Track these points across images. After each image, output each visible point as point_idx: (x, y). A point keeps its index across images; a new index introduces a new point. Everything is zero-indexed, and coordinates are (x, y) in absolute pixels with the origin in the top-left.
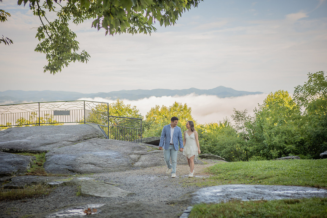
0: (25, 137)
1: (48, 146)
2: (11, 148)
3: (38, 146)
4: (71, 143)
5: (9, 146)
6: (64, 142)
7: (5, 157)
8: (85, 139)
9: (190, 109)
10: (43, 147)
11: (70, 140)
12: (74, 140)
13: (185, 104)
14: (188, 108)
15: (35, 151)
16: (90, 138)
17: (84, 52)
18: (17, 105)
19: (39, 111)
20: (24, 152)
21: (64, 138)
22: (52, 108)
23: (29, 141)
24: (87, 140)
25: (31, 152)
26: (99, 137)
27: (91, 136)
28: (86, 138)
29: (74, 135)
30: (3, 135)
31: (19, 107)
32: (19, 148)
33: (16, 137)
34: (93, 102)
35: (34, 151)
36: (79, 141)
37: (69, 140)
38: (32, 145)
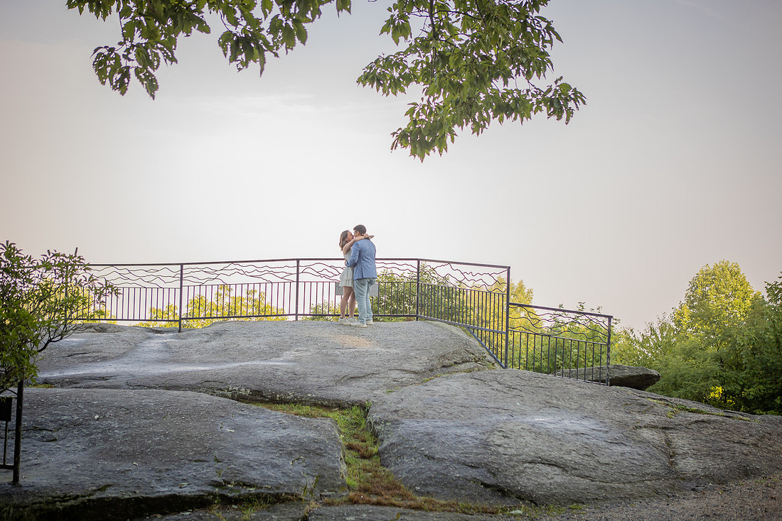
0: (275, 351)
1: (354, 383)
2: (254, 388)
3: (331, 384)
4: (413, 376)
5: (248, 379)
6: (394, 374)
7: (253, 422)
8: (444, 366)
9: (530, 292)
10: (344, 388)
11: (406, 366)
12: (418, 368)
13: (521, 282)
14: (526, 291)
15: (329, 400)
16: (455, 363)
17: (559, 83)
18: (240, 264)
19: (298, 282)
20: (295, 403)
21: (389, 361)
22: (331, 275)
23: (298, 369)
24: (450, 369)
25: (315, 405)
26: (476, 362)
27: (458, 359)
28: (447, 362)
29: (412, 354)
30: (207, 342)
31: (245, 269)
32: (277, 387)
33: (249, 351)
34: (449, 263)
35: (324, 400)
36: (431, 370)
37: (405, 369)
38: (311, 380)
